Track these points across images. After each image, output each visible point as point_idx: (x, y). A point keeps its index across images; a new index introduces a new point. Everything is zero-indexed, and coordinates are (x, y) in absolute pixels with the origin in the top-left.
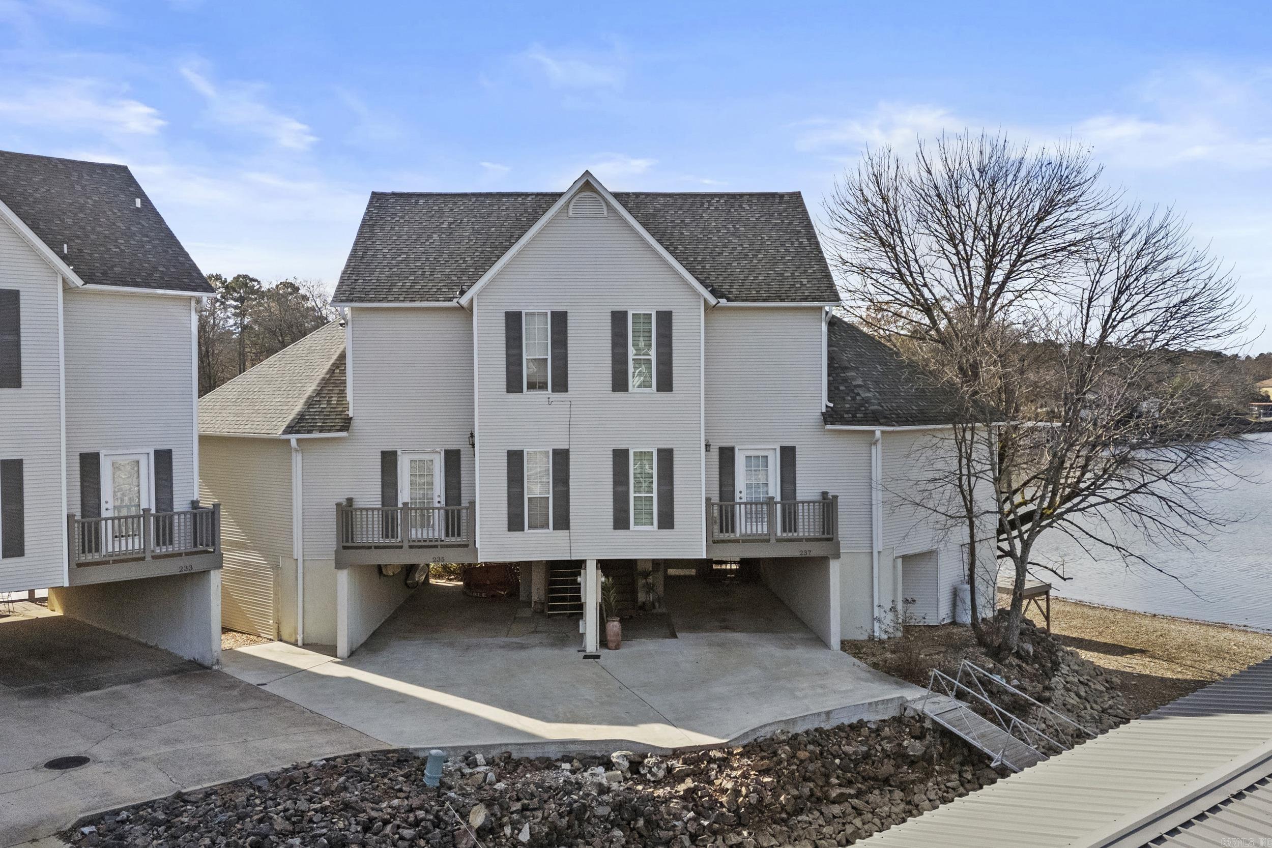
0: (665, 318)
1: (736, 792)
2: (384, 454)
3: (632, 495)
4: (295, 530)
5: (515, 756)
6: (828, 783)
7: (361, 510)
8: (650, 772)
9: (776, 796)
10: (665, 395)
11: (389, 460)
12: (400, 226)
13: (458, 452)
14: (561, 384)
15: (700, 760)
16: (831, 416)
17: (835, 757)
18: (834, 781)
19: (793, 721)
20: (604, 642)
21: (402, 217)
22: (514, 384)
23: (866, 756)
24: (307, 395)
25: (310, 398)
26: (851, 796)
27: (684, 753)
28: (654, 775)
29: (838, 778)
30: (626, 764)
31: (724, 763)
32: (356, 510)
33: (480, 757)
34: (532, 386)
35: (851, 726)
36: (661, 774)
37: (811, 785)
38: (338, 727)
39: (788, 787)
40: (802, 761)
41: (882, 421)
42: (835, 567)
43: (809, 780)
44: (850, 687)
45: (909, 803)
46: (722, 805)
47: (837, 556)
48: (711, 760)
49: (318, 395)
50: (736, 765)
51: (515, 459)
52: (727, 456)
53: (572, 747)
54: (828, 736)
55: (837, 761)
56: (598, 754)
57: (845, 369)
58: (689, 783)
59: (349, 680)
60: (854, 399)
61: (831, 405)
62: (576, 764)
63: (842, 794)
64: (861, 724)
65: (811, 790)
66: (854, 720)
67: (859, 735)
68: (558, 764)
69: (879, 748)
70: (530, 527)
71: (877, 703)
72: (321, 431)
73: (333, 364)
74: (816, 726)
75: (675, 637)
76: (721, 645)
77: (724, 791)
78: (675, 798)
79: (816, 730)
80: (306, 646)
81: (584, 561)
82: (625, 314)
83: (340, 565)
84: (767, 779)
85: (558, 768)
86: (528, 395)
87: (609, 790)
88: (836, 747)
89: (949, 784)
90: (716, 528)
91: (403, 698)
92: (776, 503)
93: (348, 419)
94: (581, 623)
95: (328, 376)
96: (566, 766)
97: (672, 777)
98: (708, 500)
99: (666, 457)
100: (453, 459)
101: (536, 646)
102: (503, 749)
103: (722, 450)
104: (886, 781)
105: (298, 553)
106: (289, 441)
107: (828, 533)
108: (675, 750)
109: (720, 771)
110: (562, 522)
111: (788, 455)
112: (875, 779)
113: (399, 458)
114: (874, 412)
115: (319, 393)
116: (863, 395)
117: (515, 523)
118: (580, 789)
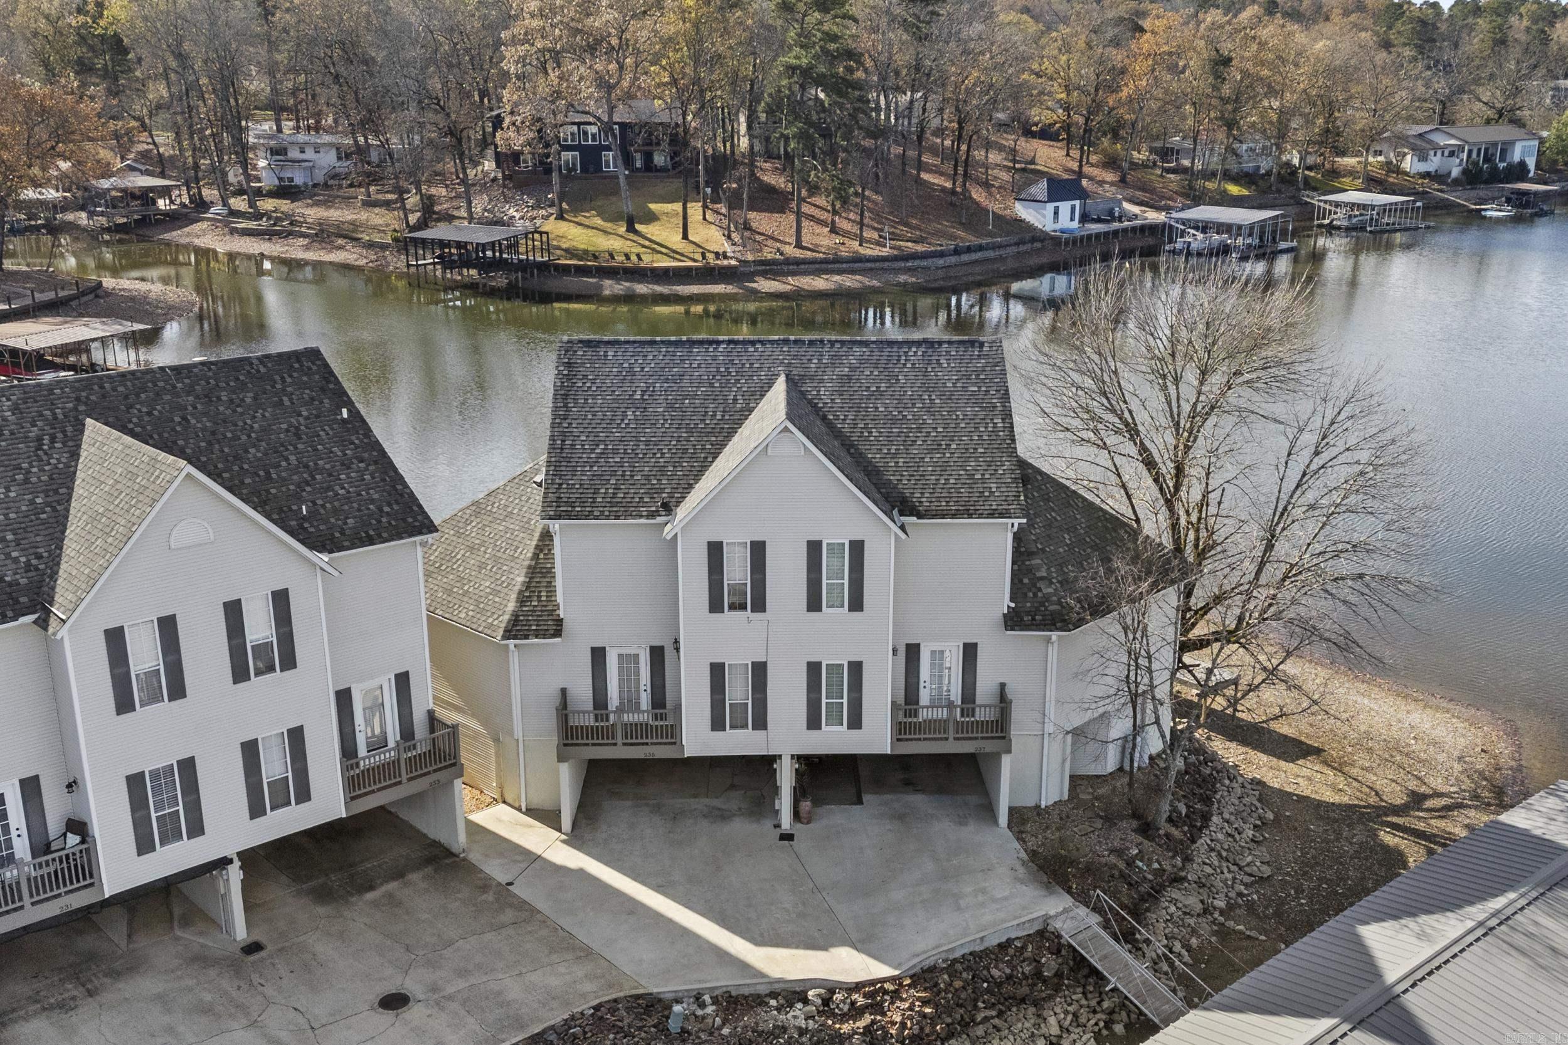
0: (857, 548)
1: (903, 1025)
2: (594, 650)
3: (824, 701)
4: (514, 713)
5: (734, 993)
6: (975, 1007)
7: (579, 712)
8: (838, 1007)
9: (933, 1026)
10: (856, 615)
11: (598, 655)
12: (594, 397)
13: (662, 648)
14: (759, 605)
15: (876, 992)
16: (1012, 619)
17: (984, 982)
18: (981, 1005)
19: (953, 950)
20: (796, 815)
21: (593, 382)
22: (716, 606)
23: (1009, 977)
24: (517, 588)
25: (520, 592)
26: (993, 1017)
27: (864, 987)
28: (840, 1010)
29: (984, 1002)
30: (819, 1001)
31: (896, 995)
32: (574, 712)
33: (707, 998)
34: (732, 607)
35: (1000, 945)
36: (846, 1008)
37: (962, 1011)
38: (587, 953)
39: (944, 1016)
40: (956, 990)
41: (1059, 625)
42: (1006, 761)
43: (961, 1006)
44: (1007, 893)
45: (1039, 1016)
46: (892, 1036)
47: (1009, 751)
48: (886, 992)
49: (528, 588)
50: (905, 996)
51: (717, 671)
52: (913, 651)
53: (777, 986)
54: (980, 958)
55: (985, 985)
56: (798, 989)
57: (1031, 554)
58: (867, 1019)
59: (581, 873)
60: (1035, 595)
61: (1013, 605)
62: (782, 1001)
63: (986, 1017)
64: (1010, 942)
65: (962, 1016)
66: (1004, 939)
67: (1007, 955)
68: (766, 1000)
69: (1020, 970)
70: (732, 727)
71: (1024, 923)
72: (537, 637)
73: (537, 546)
74: (972, 949)
75: (860, 802)
76: (901, 817)
77: (893, 1023)
78: (857, 1033)
79: (971, 954)
80: (530, 812)
81: (780, 756)
82: (820, 543)
83: (561, 759)
84: (928, 1010)
85: (767, 1004)
86: (728, 616)
87: (807, 1030)
88: (985, 972)
89: (1074, 997)
90: (901, 713)
91: (634, 907)
92: (956, 707)
93: (557, 620)
94: (777, 802)
95: (533, 563)
96: (773, 1002)
97: (856, 1012)
98: (893, 703)
99: (856, 668)
100: (657, 654)
101: (734, 815)
102: (725, 989)
103: (909, 647)
104: (1023, 1000)
105: (518, 733)
106: (507, 645)
107: (1002, 731)
108: (857, 984)
109: (892, 1003)
110: (761, 723)
111: (970, 652)
112: (1013, 998)
113: (607, 654)
114: (1052, 613)
115: (528, 586)
116: (1045, 591)
117: (718, 724)
118: (785, 1033)
